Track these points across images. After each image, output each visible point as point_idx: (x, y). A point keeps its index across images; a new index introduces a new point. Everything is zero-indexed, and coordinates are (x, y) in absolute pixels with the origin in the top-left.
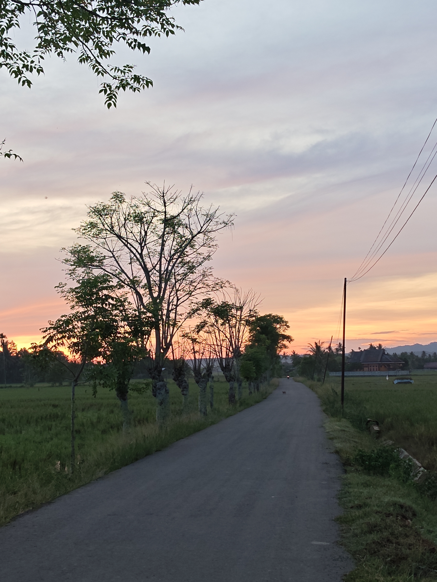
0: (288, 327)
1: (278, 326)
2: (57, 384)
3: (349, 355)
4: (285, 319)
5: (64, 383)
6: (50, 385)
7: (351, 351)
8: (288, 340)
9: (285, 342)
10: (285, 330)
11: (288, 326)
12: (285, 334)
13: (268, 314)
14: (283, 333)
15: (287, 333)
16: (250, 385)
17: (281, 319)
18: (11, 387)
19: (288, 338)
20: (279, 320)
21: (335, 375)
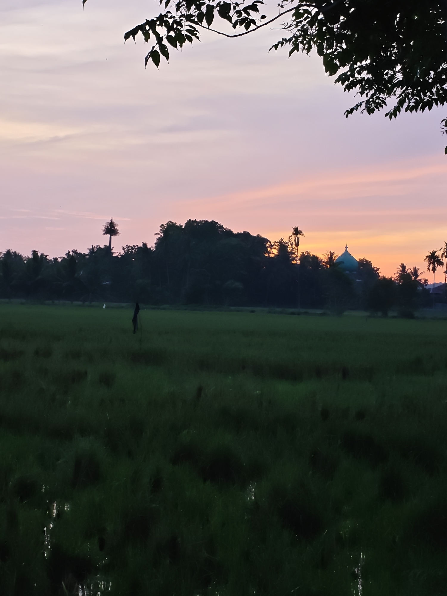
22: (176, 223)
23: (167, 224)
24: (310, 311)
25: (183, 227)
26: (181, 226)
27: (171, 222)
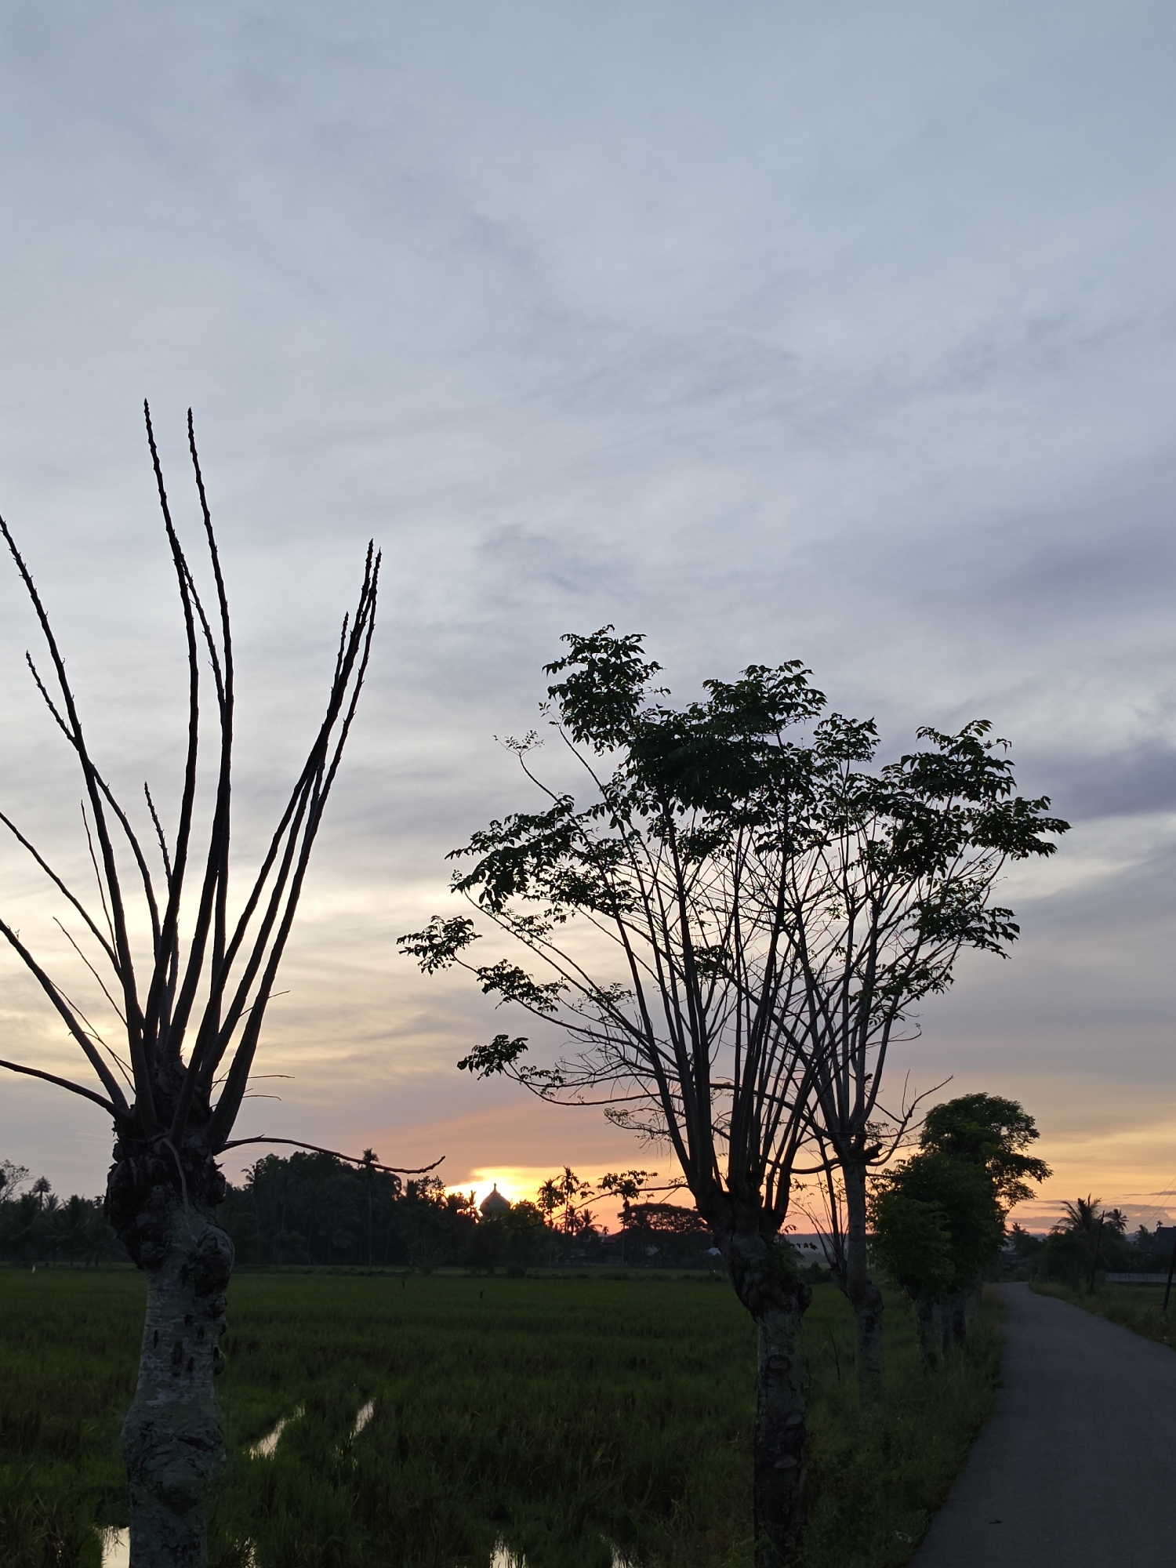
0: (1035, 1134)
1: (1004, 1131)
2: (484, 1272)
3: (1135, 1237)
4: (1027, 1110)
5: (499, 1271)
6: (468, 1272)
7: (1139, 1229)
8: (1034, 1174)
9: (1027, 1180)
10: (1026, 1144)
11: (1034, 1130)
12: (1025, 1156)
13: (975, 1092)
14: (1019, 1152)
15: (1031, 1151)
16: (926, 1316)
17: (1013, 1108)
18: (382, 1273)
19: (1037, 1168)
20: (1007, 1113)
21: (1117, 1280)
22: (278, 1157)
23: (267, 1158)
24: (388, 1269)
25: (289, 1161)
26: (287, 1161)
27: (272, 1155)
